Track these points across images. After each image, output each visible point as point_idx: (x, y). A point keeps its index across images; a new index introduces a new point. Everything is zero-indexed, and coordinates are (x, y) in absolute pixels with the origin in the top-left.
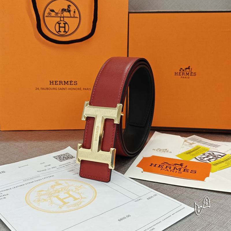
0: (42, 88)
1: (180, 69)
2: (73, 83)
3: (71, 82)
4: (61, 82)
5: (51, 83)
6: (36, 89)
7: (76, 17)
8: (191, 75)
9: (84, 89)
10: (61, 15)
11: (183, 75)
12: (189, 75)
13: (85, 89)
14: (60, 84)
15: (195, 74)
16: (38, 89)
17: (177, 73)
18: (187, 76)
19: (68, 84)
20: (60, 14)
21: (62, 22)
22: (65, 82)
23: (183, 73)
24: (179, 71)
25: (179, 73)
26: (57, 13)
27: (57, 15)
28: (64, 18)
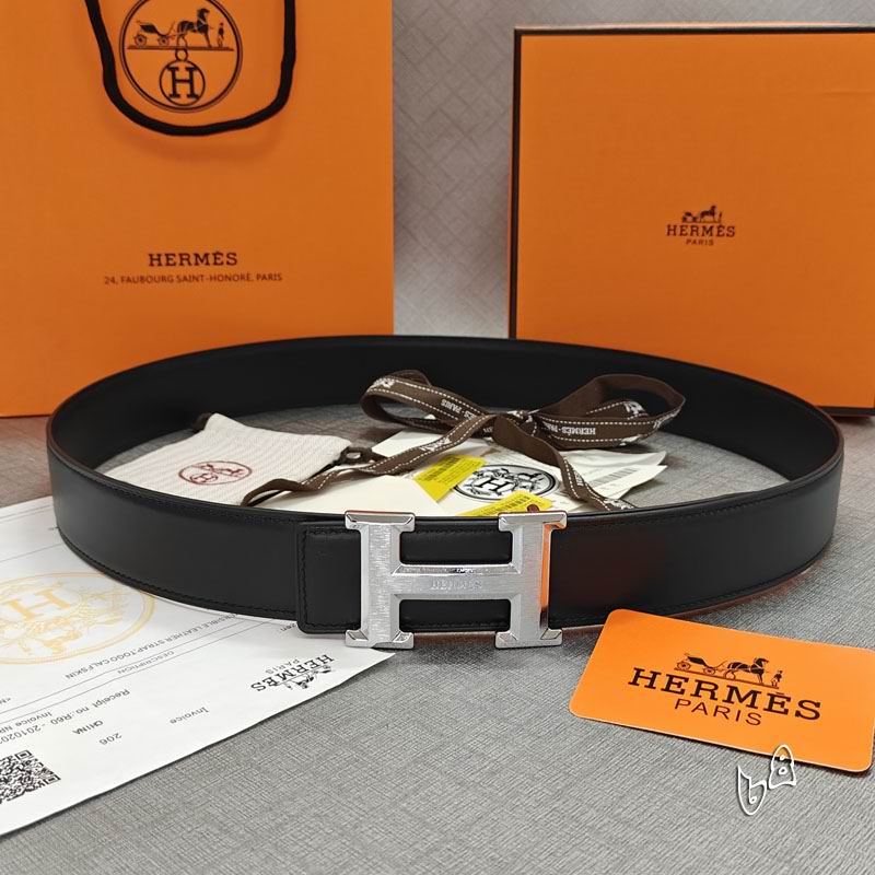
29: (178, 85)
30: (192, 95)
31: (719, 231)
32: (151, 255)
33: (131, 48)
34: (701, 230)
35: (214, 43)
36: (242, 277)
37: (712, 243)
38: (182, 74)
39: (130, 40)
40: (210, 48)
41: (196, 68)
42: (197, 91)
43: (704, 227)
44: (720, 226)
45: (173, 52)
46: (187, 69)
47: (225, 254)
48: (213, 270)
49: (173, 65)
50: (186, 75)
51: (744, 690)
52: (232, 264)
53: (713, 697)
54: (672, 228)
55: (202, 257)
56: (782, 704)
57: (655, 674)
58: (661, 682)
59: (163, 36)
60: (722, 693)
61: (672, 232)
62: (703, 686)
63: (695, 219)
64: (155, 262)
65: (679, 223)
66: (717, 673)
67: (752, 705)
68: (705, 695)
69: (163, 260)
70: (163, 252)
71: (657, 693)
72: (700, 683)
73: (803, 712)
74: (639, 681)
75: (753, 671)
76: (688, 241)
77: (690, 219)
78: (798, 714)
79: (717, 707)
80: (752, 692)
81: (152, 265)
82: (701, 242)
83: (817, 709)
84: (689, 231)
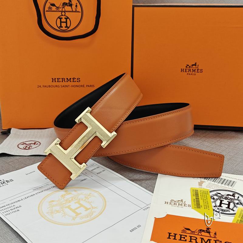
0: (44, 86)
1: (186, 65)
2: (76, 80)
3: (74, 79)
4: (63, 79)
5: (53, 80)
6: (38, 87)
7: (78, 12)
8: (197, 72)
9: (87, 86)
10: (62, 10)
11: (190, 71)
12: (195, 72)
13: (89, 86)
14: (62, 82)
15: (202, 71)
16: (40, 87)
17: (183, 69)
18: (194, 73)
19: (71, 82)
20: (62, 8)
21: (63, 17)
22: (67, 79)
23: (189, 69)
24: (185, 68)
25: (186, 69)
26: (58, 8)
27: (58, 9)
28: (66, 12)
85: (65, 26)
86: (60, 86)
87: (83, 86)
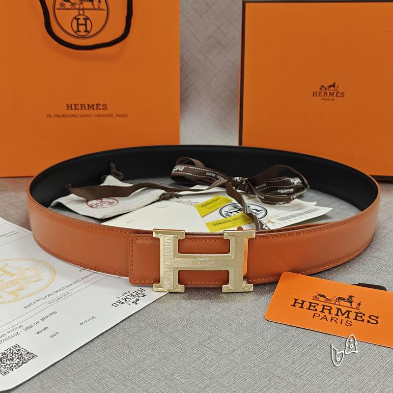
29: (80, 26)
30: (86, 31)
31: (337, 94)
32: (68, 105)
33: (58, 9)
34: (328, 94)
35: (96, 7)
36: (110, 115)
37: (333, 100)
38: (82, 21)
39: (57, 6)
40: (94, 9)
41: (88, 18)
42: (89, 29)
43: (330, 93)
44: (337, 92)
45: (78, 11)
46: (84, 19)
47: (101, 104)
48: (96, 112)
49: (77, 17)
50: (84, 22)
51: (344, 310)
52: (105, 109)
53: (330, 313)
54: (315, 93)
55: (91, 105)
56: (361, 317)
57: (303, 301)
58: (306, 305)
59: (73, 4)
60: (334, 311)
61: (315, 95)
62: (325, 307)
63: (325, 89)
64: (70, 108)
65: (318, 90)
66: (331, 302)
67: (348, 317)
68: (326, 312)
69: (73, 107)
70: (73, 103)
71: (304, 310)
72: (324, 306)
73: (371, 321)
74: (296, 304)
75: (348, 302)
76: (323, 99)
77: (323, 89)
78: (369, 321)
79: (332, 317)
80: (347, 311)
81: (68, 109)
82: (328, 99)
83: (377, 319)
84: (323, 94)
85: (85, 30)
86: (79, 116)
87: (111, 116)
